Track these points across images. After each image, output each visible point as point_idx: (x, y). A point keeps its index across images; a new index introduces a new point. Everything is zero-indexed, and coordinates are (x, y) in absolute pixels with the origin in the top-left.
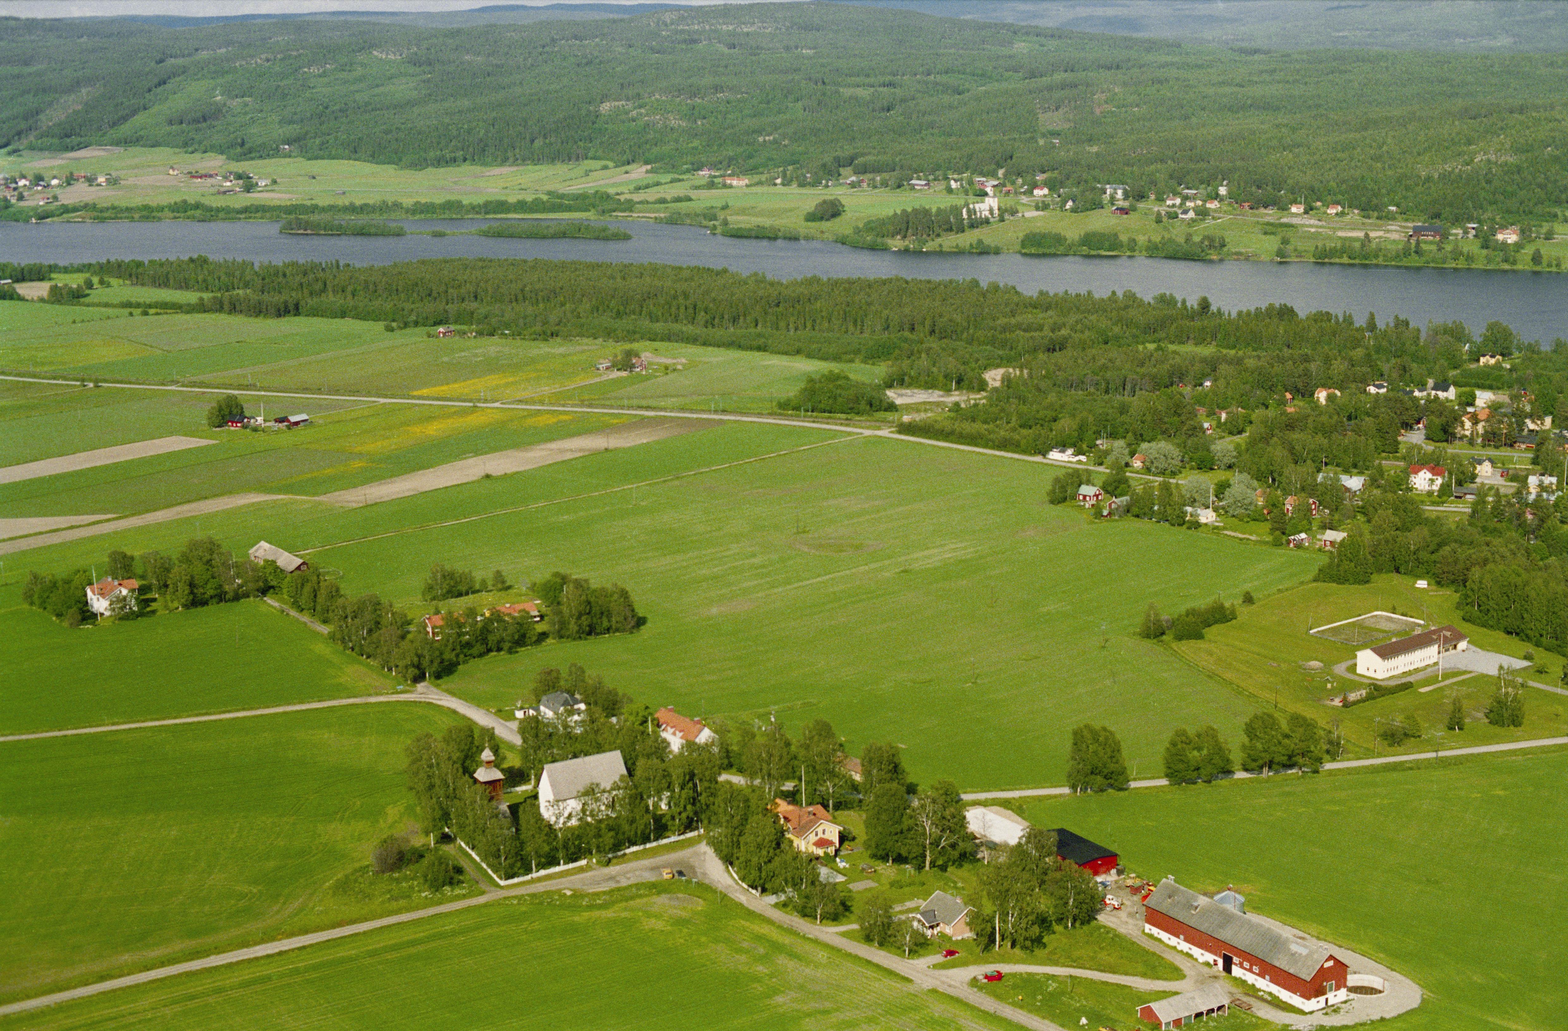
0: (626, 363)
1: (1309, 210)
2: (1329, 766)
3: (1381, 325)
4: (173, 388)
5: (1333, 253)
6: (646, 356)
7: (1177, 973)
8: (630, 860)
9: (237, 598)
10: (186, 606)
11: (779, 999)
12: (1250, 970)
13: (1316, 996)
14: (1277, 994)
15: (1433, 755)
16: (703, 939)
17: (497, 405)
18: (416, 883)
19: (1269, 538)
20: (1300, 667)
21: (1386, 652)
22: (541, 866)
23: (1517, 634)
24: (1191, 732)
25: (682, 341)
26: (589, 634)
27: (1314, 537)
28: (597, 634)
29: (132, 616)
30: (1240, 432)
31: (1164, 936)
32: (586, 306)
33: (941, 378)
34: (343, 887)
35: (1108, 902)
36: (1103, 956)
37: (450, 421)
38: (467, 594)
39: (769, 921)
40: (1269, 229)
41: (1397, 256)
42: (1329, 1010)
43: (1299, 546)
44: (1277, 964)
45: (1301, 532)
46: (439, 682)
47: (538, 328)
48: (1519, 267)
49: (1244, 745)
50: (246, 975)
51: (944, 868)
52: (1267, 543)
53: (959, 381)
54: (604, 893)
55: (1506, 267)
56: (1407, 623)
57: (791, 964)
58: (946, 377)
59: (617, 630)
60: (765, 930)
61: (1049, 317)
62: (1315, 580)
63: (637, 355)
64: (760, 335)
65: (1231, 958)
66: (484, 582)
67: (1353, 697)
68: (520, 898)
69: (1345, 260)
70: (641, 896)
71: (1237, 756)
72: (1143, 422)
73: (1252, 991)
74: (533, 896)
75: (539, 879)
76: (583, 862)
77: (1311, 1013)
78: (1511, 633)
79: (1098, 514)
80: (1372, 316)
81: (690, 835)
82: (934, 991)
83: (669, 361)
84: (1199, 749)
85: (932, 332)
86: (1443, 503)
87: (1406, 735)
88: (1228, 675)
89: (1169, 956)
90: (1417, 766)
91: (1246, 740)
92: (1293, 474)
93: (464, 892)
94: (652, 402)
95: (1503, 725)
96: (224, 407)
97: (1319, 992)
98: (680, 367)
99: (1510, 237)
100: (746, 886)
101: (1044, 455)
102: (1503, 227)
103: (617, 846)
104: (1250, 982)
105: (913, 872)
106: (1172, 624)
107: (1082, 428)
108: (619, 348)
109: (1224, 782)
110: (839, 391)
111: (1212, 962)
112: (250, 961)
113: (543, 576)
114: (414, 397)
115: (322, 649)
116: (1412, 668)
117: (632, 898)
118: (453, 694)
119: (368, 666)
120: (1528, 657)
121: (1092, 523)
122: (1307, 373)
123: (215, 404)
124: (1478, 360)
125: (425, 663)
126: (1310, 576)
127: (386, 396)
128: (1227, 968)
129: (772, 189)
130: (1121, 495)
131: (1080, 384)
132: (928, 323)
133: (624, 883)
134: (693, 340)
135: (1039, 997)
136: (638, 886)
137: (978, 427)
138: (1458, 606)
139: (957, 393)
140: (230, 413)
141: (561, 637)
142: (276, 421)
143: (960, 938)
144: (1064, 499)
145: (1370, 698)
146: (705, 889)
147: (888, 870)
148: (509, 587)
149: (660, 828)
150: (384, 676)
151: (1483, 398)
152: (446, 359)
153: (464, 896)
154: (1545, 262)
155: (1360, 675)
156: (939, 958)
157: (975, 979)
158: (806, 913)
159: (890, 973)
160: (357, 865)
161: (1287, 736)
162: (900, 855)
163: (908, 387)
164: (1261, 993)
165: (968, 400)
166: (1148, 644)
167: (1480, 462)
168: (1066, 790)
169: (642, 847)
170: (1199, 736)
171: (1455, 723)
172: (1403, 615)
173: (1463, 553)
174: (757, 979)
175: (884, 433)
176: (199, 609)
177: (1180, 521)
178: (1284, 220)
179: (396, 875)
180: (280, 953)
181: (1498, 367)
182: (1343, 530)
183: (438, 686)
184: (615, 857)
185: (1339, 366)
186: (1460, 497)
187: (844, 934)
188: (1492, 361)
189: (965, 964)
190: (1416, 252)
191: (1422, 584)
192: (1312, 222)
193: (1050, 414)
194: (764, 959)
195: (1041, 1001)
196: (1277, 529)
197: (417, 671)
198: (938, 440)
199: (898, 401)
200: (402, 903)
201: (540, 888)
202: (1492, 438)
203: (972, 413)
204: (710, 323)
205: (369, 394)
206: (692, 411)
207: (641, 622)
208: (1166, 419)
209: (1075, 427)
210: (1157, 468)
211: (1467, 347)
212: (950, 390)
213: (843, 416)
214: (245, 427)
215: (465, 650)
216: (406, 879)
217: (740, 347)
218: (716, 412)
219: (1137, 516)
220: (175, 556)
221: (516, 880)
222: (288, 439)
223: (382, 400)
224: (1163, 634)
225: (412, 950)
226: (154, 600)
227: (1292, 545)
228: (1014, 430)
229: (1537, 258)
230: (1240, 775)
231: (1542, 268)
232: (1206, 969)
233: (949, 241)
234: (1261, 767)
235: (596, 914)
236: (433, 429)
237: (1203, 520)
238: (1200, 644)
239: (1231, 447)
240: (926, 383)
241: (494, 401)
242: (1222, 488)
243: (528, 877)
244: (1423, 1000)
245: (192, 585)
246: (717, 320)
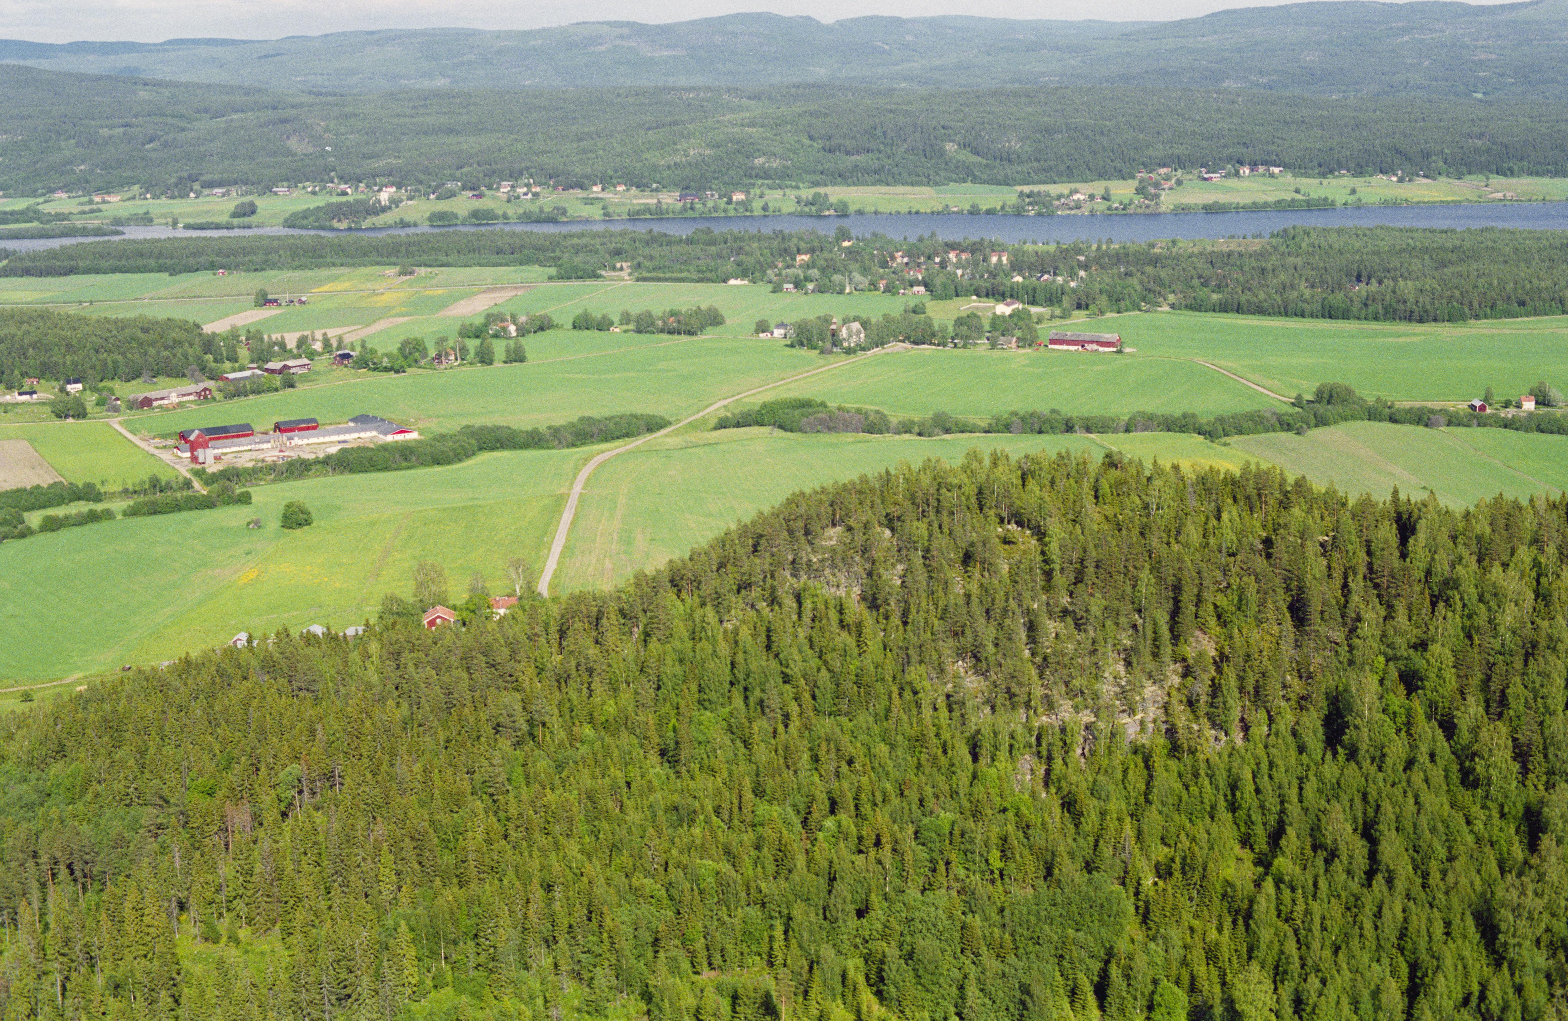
1: (603, 190)
5: (638, 212)
40: (587, 201)
41: (681, 212)
48: (756, 213)
55: (748, 214)
69: (648, 216)
99: (741, 197)
101: (727, 283)
102: (733, 192)
108: (396, 269)
140: (264, 299)
154: (771, 209)
178: (591, 196)
192: (612, 196)
228: (697, 275)
229: (765, 208)
231: (770, 213)
233: (377, 221)
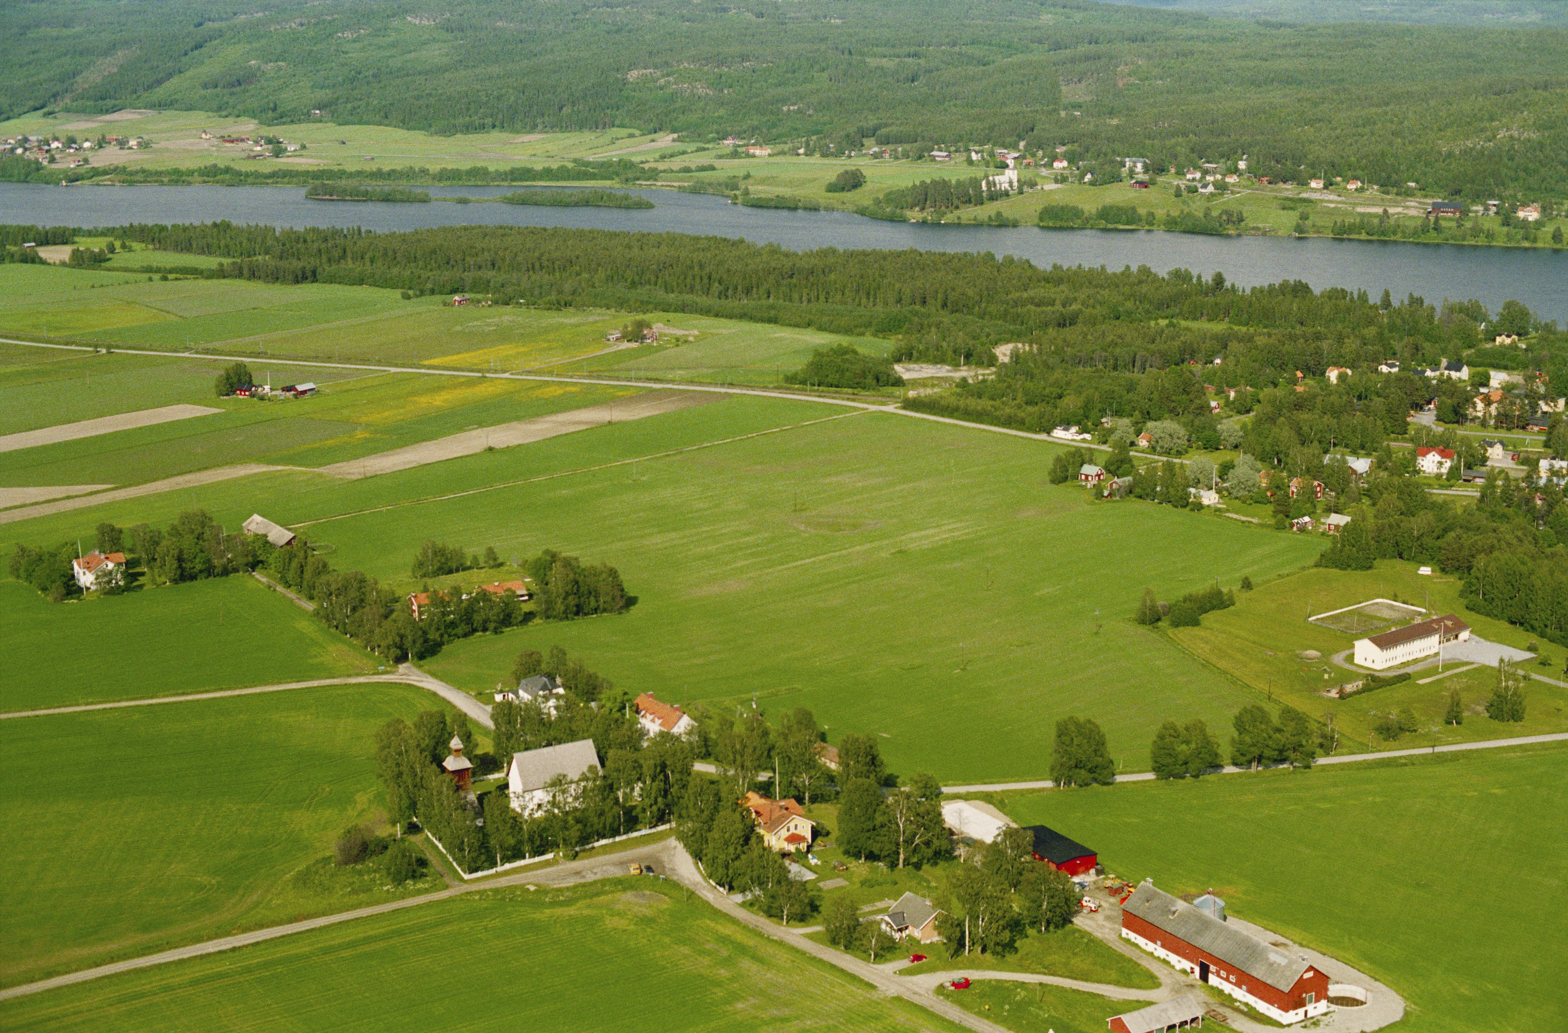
0: (637, 334)
1: (1328, 185)
2: (1322, 761)
3: (1395, 303)
4: (186, 355)
5: (1351, 229)
6: (658, 327)
7: (1153, 982)
8: (598, 854)
9: (226, 572)
10: (175, 581)
11: (740, 1006)
12: (1227, 979)
13: (1295, 1008)
14: (1254, 1005)
15: (1429, 750)
16: (667, 940)
17: (507, 375)
18: (377, 876)
19: (1272, 521)
20: (1297, 656)
21: (1384, 642)
22: (506, 859)
23: (1522, 624)
24: (1180, 724)
25: (696, 311)
26: (577, 613)
27: (1318, 520)
28: (586, 614)
29: (117, 591)
30: (1248, 412)
31: (1141, 941)
32: (601, 274)
33: (950, 353)
34: (303, 880)
35: (1085, 904)
36: (1076, 962)
37: (458, 391)
38: (457, 571)
39: (734, 921)
40: (1288, 204)
41: (1416, 232)
42: (1308, 1023)
43: (1302, 529)
44: (1254, 974)
45: (1304, 515)
46: (422, 662)
47: (553, 297)
48: (1540, 245)
49: (1233, 739)
50: (198, 971)
51: (918, 866)
52: (1269, 526)
53: (968, 356)
54: (568, 889)
55: (1526, 244)
56: (1408, 612)
57: (754, 967)
58: (955, 352)
59: (605, 610)
60: (727, 930)
61: (1063, 291)
62: (1317, 565)
63: (649, 326)
64: (772, 307)
65: (1208, 966)
66: (475, 558)
67: (1349, 688)
68: (481, 893)
69: (1363, 236)
70: (606, 893)
71: (1225, 750)
72: (1150, 400)
73: (1228, 1001)
74: (496, 891)
75: (506, 873)
76: (549, 856)
77: (1289, 1025)
78: (1513, 623)
79: (1099, 495)
80: (1387, 294)
81: (661, 828)
82: (898, 999)
83: (679, 333)
84: (1188, 743)
85: (944, 305)
86: (1451, 486)
87: (1401, 729)
88: (1223, 664)
89: (1145, 963)
90: (1411, 761)
91: (1236, 734)
92: (1299, 455)
93: (426, 886)
94: (660, 375)
95: (1502, 720)
96: (232, 375)
97: (1299, 1003)
98: (691, 339)
99: (1531, 214)
100: (714, 884)
101: (1049, 433)
102: (1524, 205)
103: (585, 839)
104: (1226, 992)
105: (885, 869)
106: (1168, 610)
107: (1087, 407)
108: (628, 319)
109: (1211, 777)
110: (847, 365)
111: (1189, 970)
112: (202, 957)
113: (534, 553)
114: (425, 367)
115: (305, 626)
116: (1410, 658)
117: (597, 894)
118: (434, 675)
119: (351, 645)
120: (1531, 649)
121: (1092, 503)
122: (1318, 352)
123: (222, 372)
124: (1494, 340)
125: (408, 643)
126: (1311, 562)
127: (396, 366)
128: (1204, 977)
129: (795, 159)
130: (1123, 475)
131: (1089, 360)
132: (940, 296)
133: (590, 878)
134: (707, 312)
135: (1007, 1007)
136: (604, 882)
137: (985, 404)
138: (1462, 594)
139: (965, 368)
140: (239, 380)
141: (548, 617)
142: (283, 389)
143: (928, 942)
144: (1065, 479)
145: (1366, 689)
146: (673, 885)
147: (860, 868)
148: (501, 564)
149: (631, 821)
150: (367, 656)
151: (1498, 378)
152: (459, 328)
153: (427, 891)
154: (1565, 240)
155: (1357, 665)
156: (905, 963)
157: (942, 986)
158: (773, 913)
159: (854, 978)
160: (319, 856)
161: (1278, 730)
162: (871, 852)
163: (916, 362)
164: (1237, 1004)
165: (976, 375)
166: (1143, 630)
167: (1491, 445)
168: (1049, 784)
169: (611, 840)
170: (1187, 729)
171: (1454, 717)
172: (1404, 603)
173: (1469, 539)
174: (718, 984)
175: (890, 408)
176: (188, 584)
177: (1183, 502)
178: (1304, 195)
179: (359, 867)
180: (234, 949)
181: (1514, 347)
182: (1348, 514)
183: (420, 667)
184: (584, 851)
185: (1351, 345)
186: (1469, 481)
187: (811, 937)
188: (1508, 341)
189: (932, 969)
190: (1435, 229)
191: (1425, 570)
192: (1332, 197)
193: (1057, 391)
194: (727, 962)
195: (1008, 1011)
196: (1281, 512)
197: (399, 652)
198: (943, 416)
199: (906, 376)
200: (363, 897)
201: (503, 882)
202: (1505, 421)
203: (979, 391)
204: (723, 295)
205: (379, 363)
206: (701, 384)
207: (631, 602)
208: (1174, 398)
209: (1079, 404)
210: (1162, 447)
211: (1483, 327)
212: (958, 365)
213: (850, 391)
214: (252, 396)
215: (450, 630)
216: (369, 872)
217: (752, 319)
218: (722, 385)
219: (1140, 497)
220: (164, 529)
221: (480, 874)
222: (294, 408)
223: (393, 370)
224: (1159, 619)
225: (367, 948)
226: (143, 574)
227: (1295, 529)
228: (1019, 407)
229: (1557, 236)
230: (1230, 769)
231: (1563, 246)
232: (1183, 978)
233: (968, 213)
234: (1250, 762)
235: (558, 911)
236: (440, 400)
237: (1205, 502)
238: (1195, 630)
239: (1237, 427)
240: (935, 357)
241: (504, 372)
242: (1226, 469)
243: (492, 871)
244: (1406, 1013)
245: (180, 559)
246: (730, 292)
